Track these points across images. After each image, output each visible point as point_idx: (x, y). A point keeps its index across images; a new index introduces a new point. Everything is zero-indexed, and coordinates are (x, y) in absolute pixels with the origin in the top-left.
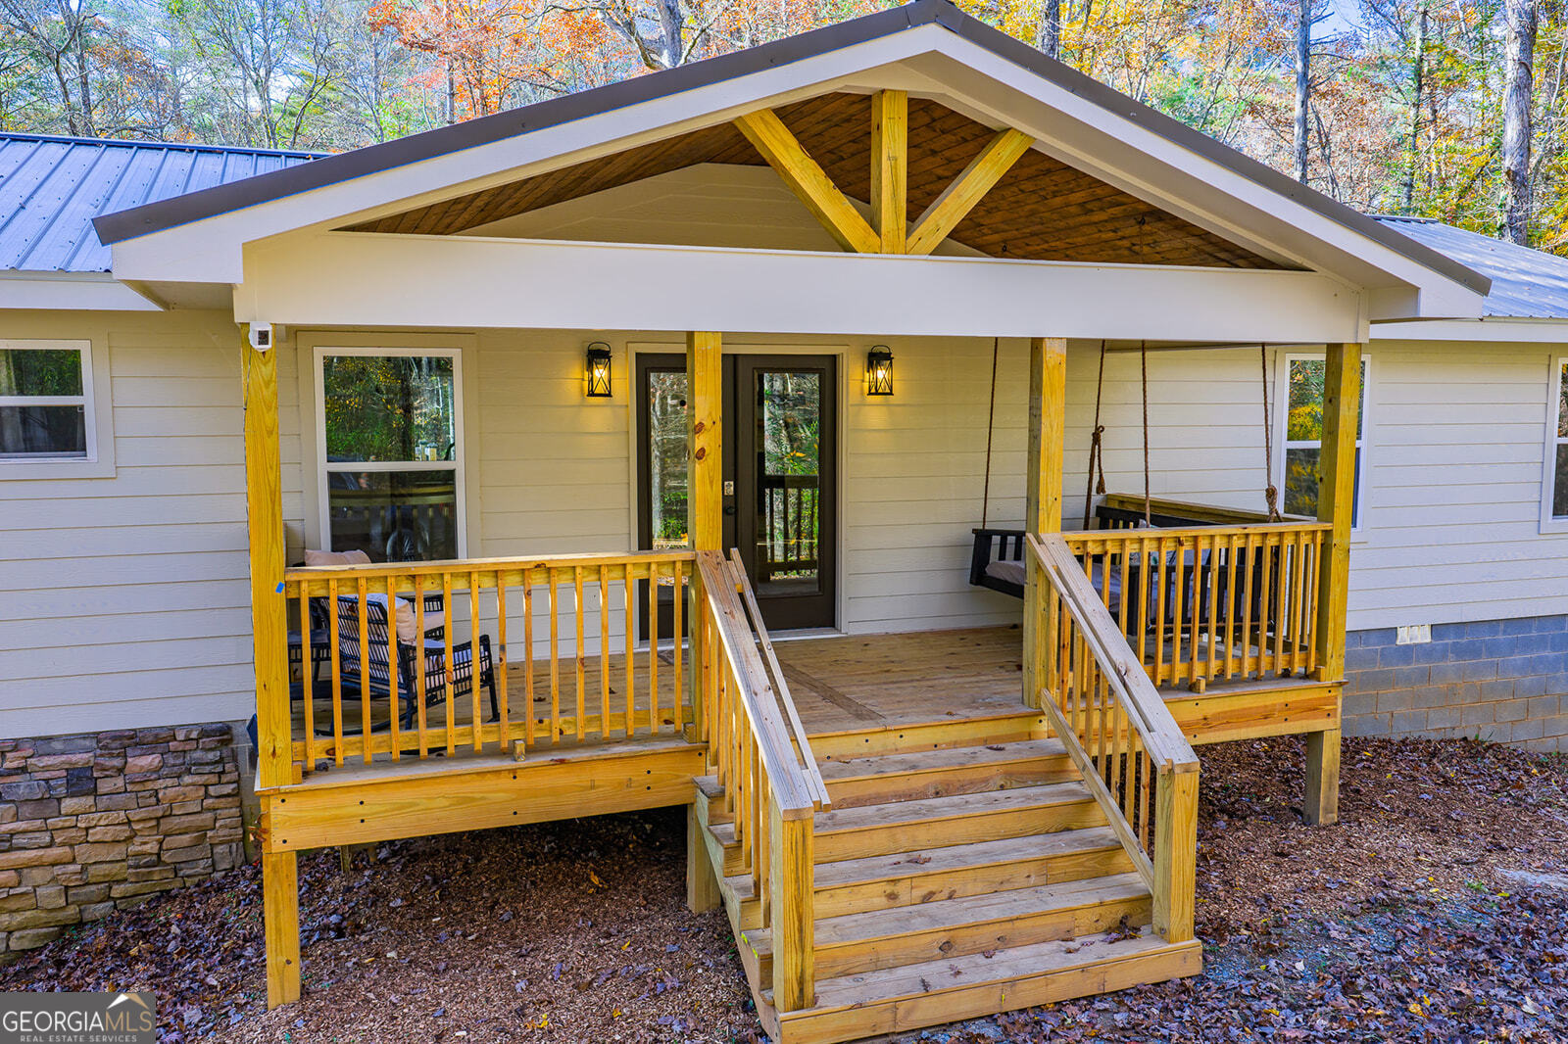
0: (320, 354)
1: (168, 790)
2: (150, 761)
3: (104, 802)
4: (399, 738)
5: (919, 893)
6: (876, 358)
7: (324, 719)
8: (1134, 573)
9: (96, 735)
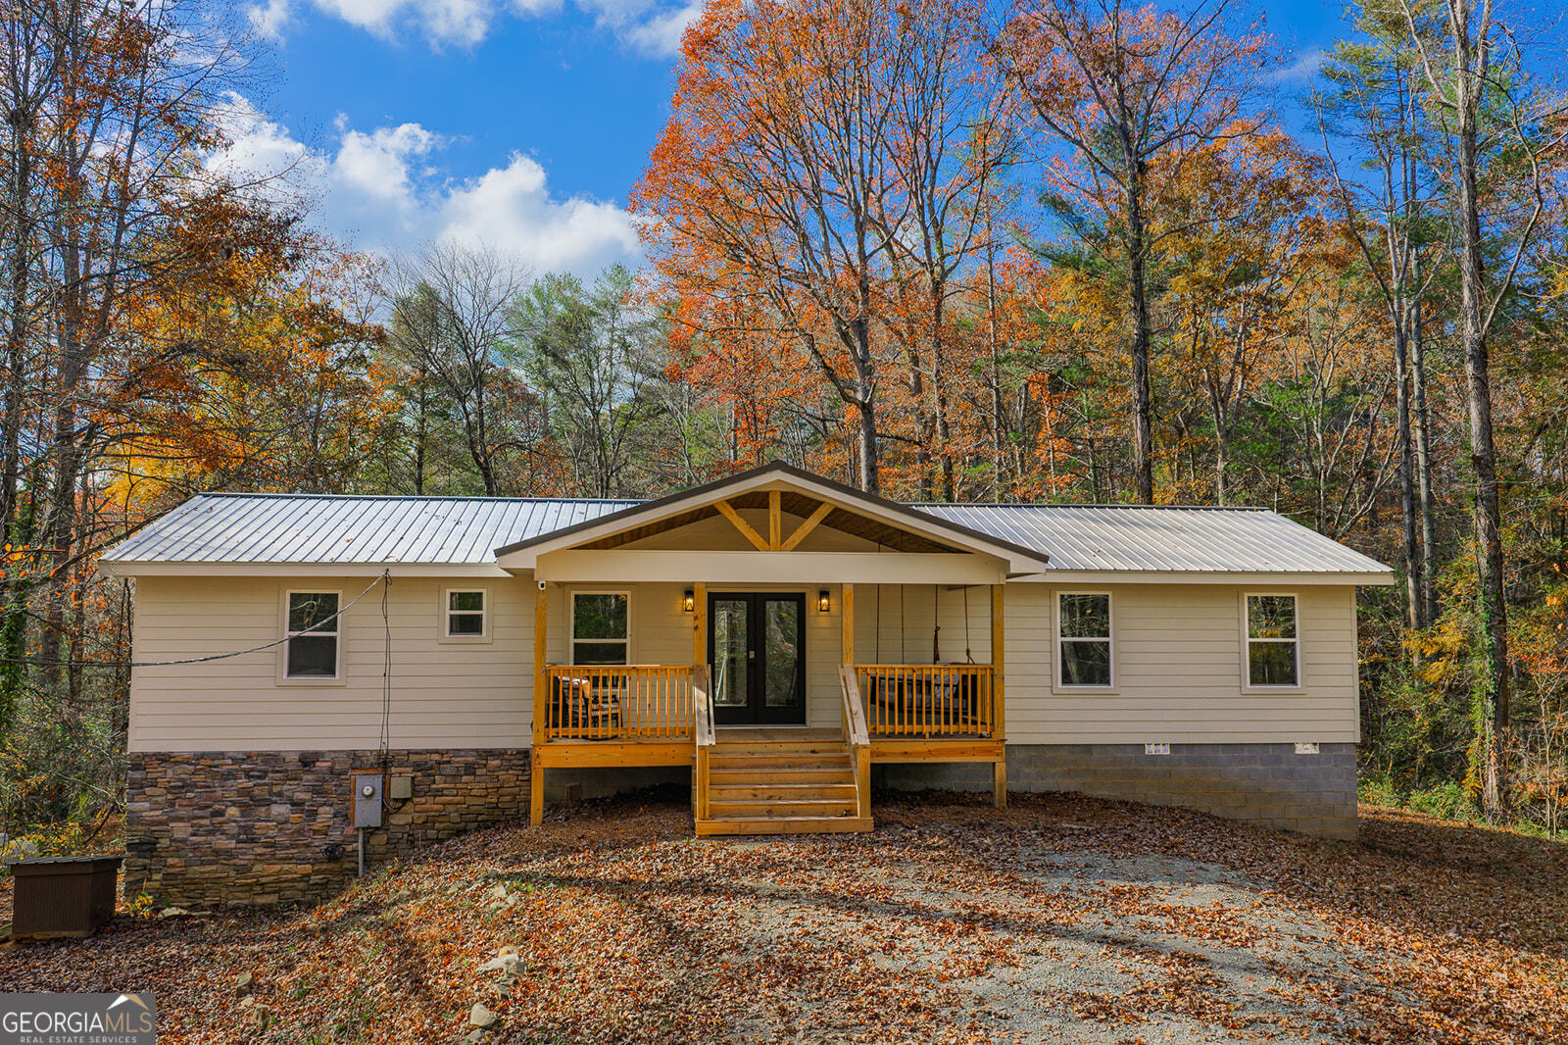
0: (573, 593)
1: (503, 775)
2: (497, 762)
3: (478, 779)
4: (581, 731)
5: (766, 796)
6: (824, 592)
7: (556, 725)
8: (901, 686)
9: (477, 750)
